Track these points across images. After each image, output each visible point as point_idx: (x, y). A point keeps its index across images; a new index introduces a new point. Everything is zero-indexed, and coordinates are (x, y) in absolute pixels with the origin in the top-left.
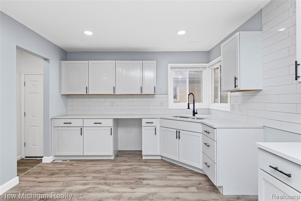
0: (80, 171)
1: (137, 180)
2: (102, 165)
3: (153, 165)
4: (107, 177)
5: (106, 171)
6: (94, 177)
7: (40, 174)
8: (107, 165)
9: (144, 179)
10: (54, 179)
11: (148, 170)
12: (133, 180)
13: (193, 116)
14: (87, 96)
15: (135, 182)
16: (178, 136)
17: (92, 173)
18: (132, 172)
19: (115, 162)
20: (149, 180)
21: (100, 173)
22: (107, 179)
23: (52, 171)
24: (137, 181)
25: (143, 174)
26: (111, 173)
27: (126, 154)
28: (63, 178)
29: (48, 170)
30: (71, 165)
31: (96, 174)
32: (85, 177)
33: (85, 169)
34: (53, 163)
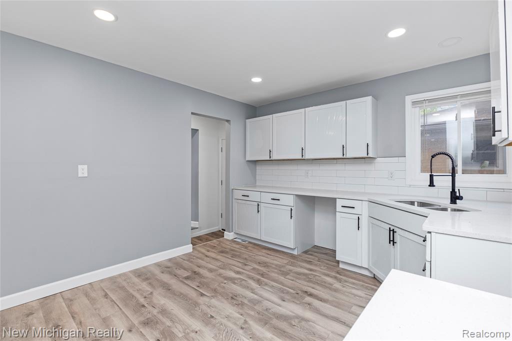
0: (247, 257)
1: (299, 292)
2: (276, 258)
3: (346, 281)
4: (267, 274)
5: (274, 266)
6: (254, 269)
7: (213, 249)
8: (280, 260)
9: (311, 295)
10: (219, 257)
11: (332, 285)
12: (294, 290)
13: (451, 203)
14: (271, 161)
15: (294, 294)
16: (392, 239)
17: (256, 263)
18: (304, 280)
19: (294, 259)
20: (318, 299)
21: (265, 266)
22: (265, 276)
23: (223, 249)
24: (298, 294)
25: (318, 287)
26: (276, 271)
27: (321, 253)
28: (227, 259)
29: (222, 247)
30: (246, 247)
31: (260, 266)
32: (246, 265)
33: (254, 257)
34: (233, 241)
